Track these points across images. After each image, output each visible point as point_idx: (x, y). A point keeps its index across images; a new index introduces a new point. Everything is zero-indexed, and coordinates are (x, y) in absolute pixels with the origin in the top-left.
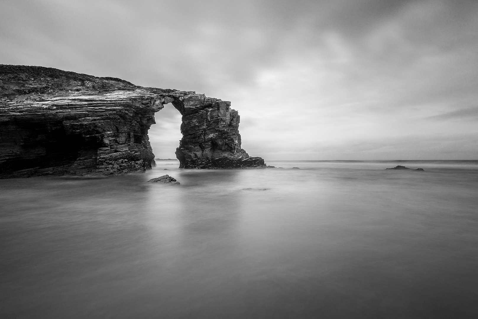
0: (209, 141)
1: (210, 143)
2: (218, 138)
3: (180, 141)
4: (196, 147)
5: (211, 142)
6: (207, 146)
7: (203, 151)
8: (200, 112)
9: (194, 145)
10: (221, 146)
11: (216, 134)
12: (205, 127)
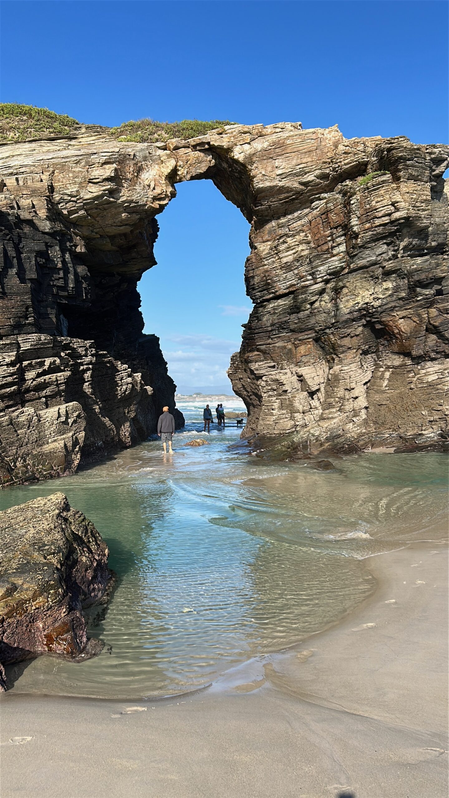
0: (353, 320)
1: (361, 329)
2: (393, 304)
3: (243, 325)
4: (302, 349)
5: (364, 326)
6: (346, 342)
7: (330, 363)
8: (319, 199)
9: (296, 339)
10: (408, 338)
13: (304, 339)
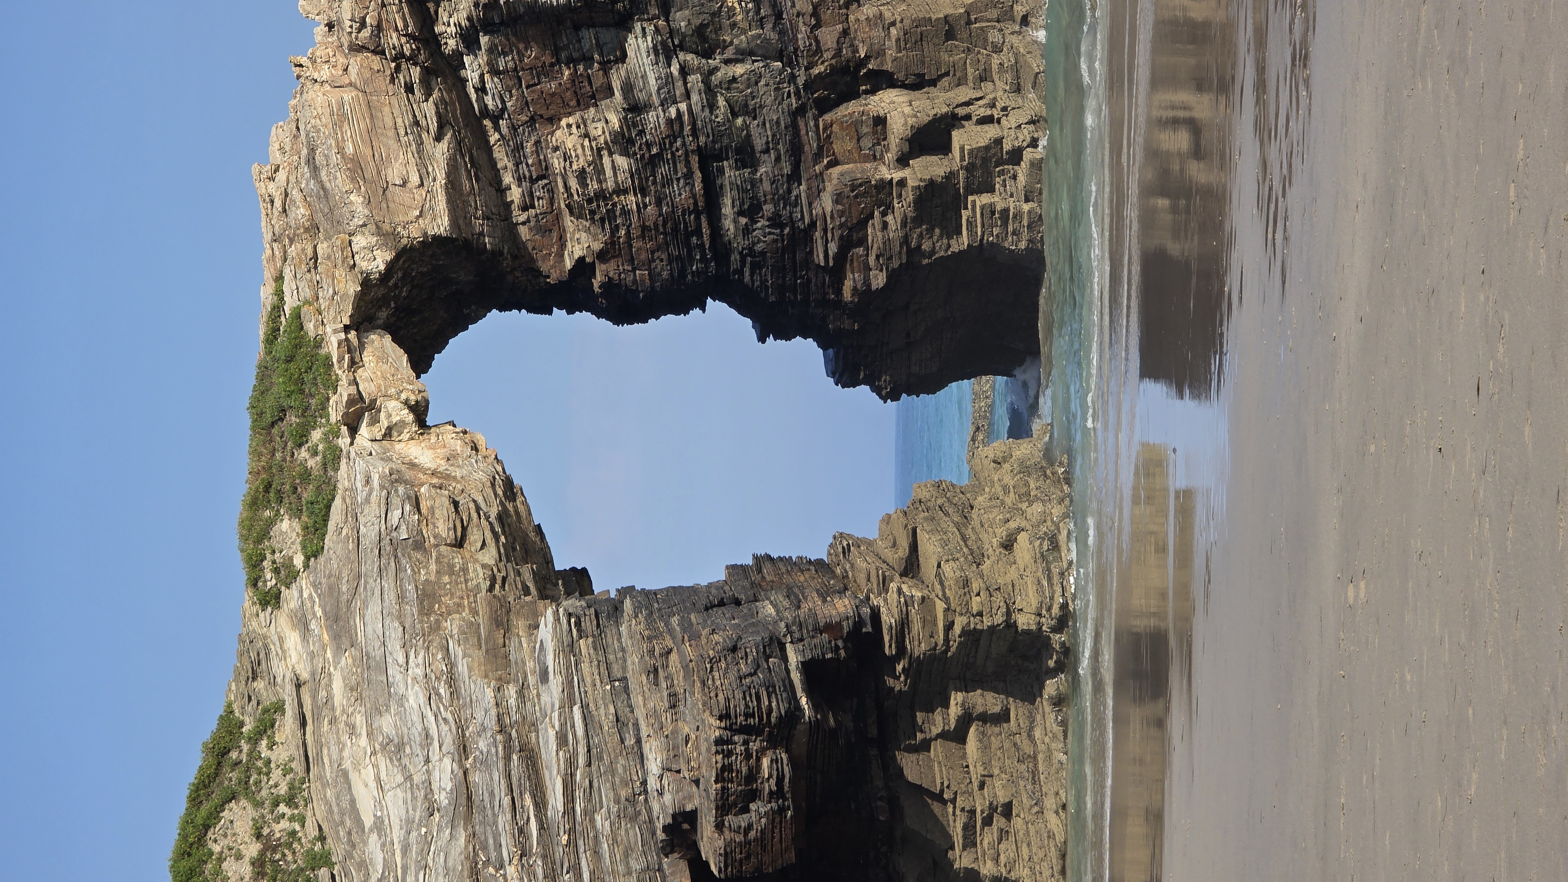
4: (842, 143)
6: (829, 37)
9: (817, 161)
13: (819, 139)
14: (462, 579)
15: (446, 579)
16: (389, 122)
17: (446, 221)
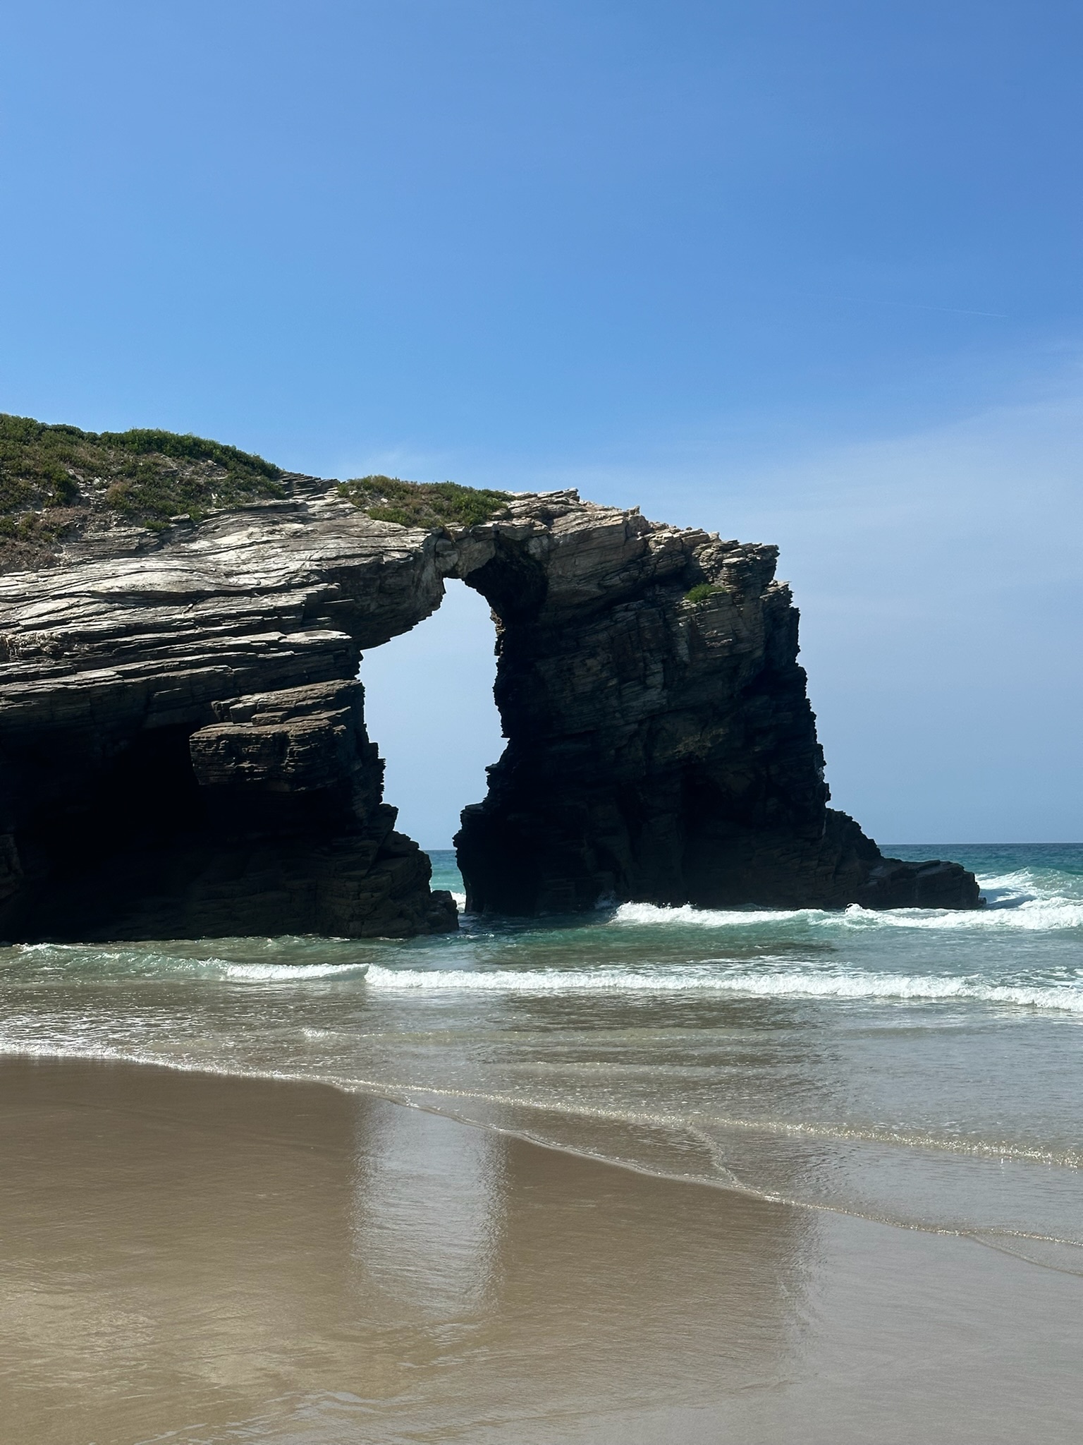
0: (672, 774)
1: (678, 786)
2: (724, 755)
3: (487, 769)
4: (600, 811)
5: (683, 781)
6: (659, 802)
7: (635, 830)
8: (627, 610)
9: (591, 797)
10: (741, 800)
11: (718, 736)
12: (654, 696)
13: (603, 797)
14: (361, 593)
15: (361, 583)
16: (608, 558)
17: (556, 590)
